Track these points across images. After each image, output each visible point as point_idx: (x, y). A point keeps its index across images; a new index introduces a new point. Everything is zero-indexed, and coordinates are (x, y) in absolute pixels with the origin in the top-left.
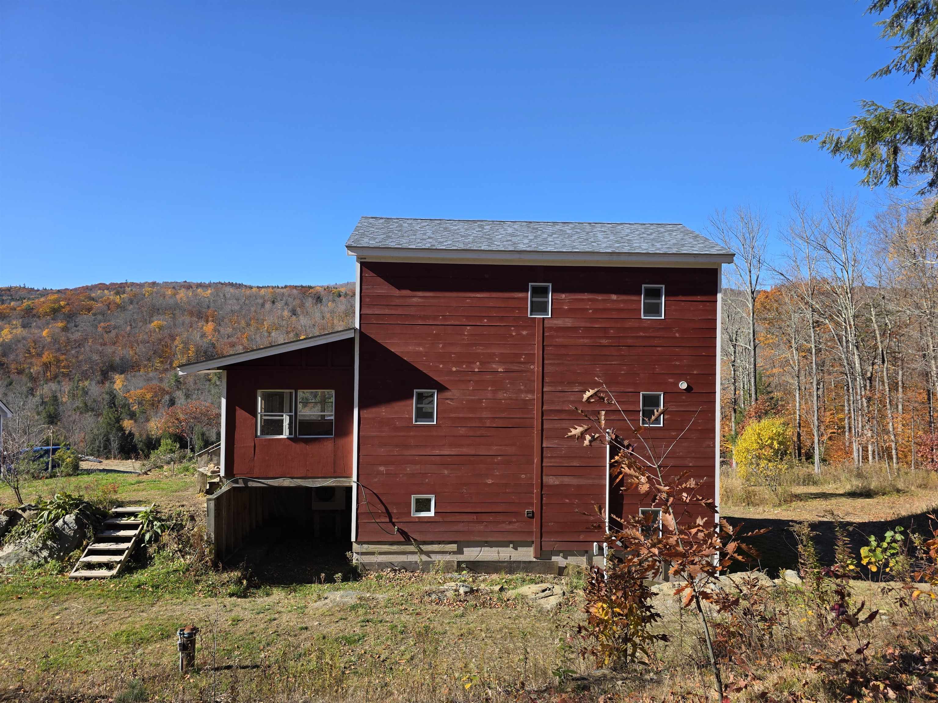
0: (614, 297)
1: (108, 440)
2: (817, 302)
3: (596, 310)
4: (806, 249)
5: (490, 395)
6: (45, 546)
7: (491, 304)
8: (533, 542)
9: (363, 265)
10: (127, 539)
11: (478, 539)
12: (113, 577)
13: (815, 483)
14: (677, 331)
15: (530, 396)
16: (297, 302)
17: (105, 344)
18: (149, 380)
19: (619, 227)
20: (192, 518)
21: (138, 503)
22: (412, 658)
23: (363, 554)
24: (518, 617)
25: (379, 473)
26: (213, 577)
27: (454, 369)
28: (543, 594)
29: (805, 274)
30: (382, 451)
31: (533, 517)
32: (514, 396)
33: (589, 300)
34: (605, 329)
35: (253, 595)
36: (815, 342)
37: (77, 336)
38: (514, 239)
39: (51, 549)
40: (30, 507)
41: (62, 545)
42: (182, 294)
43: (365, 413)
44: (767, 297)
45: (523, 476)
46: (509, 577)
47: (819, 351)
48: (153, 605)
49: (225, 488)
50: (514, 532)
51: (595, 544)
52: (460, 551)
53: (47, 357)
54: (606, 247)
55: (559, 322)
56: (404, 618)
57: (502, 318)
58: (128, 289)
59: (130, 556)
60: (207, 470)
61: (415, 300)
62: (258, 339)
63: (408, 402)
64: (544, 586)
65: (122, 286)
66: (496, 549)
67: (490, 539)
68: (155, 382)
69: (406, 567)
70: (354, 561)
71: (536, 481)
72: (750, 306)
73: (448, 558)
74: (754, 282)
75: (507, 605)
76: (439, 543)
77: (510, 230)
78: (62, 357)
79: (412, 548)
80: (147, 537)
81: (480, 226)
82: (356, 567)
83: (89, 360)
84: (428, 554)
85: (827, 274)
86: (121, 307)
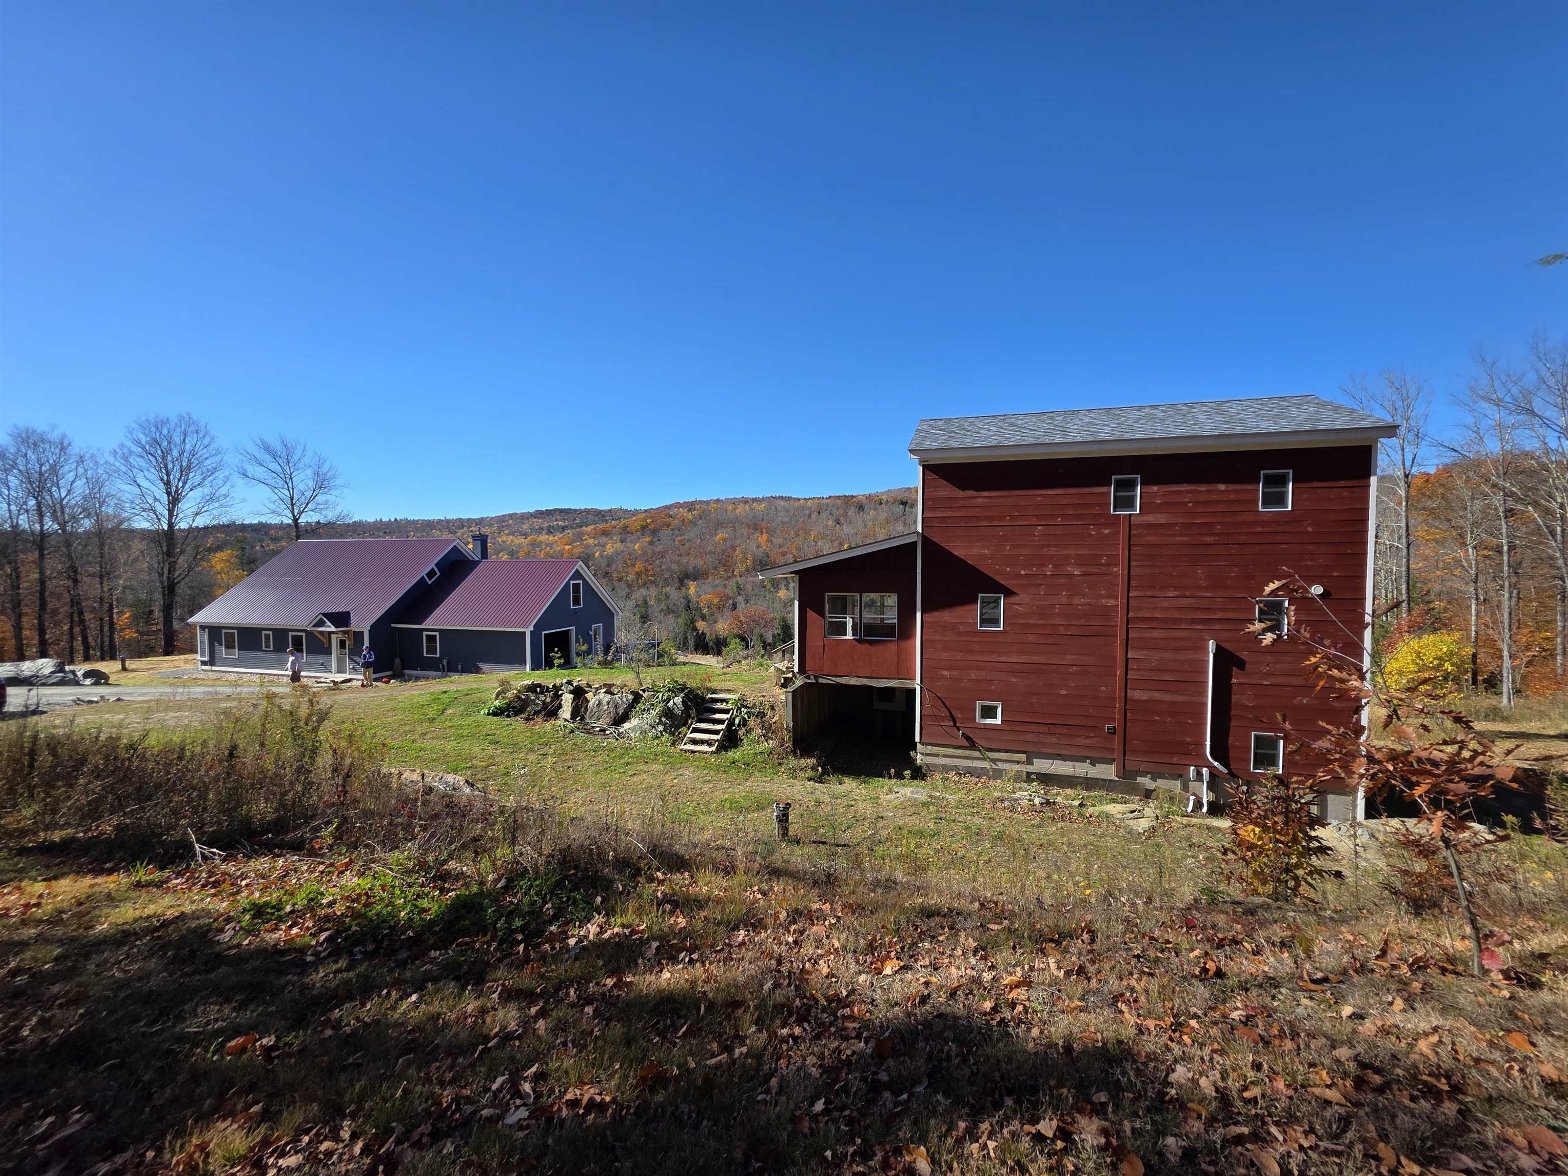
0: (1222, 487)
1: (686, 638)
2: (1512, 484)
3: (1196, 503)
4: (1495, 414)
5: (1064, 601)
6: (661, 722)
7: (1066, 501)
8: (1114, 760)
9: (924, 467)
10: (721, 722)
11: (1050, 751)
12: (713, 753)
13: (1505, 719)
14: (1309, 525)
15: (1112, 602)
16: (841, 511)
17: (681, 555)
18: (716, 586)
19: (1227, 405)
20: (772, 708)
21: (728, 691)
22: (990, 861)
23: (927, 755)
24: (1103, 836)
25: (943, 677)
26: (792, 762)
27: (1023, 572)
28: (1132, 815)
29: (1493, 446)
30: (945, 655)
31: (1114, 733)
32: (1093, 602)
33: (1189, 492)
34: (1209, 525)
35: (828, 782)
36: (1508, 537)
37: (660, 548)
38: (1093, 429)
39: (665, 725)
40: (648, 689)
41: (673, 722)
42: (741, 508)
43: (926, 616)
44: (1427, 481)
45: (1103, 688)
46: (1085, 793)
47: (1512, 547)
48: (747, 780)
49: (799, 683)
50: (1091, 748)
51: (1192, 768)
52: (1029, 762)
53: (639, 566)
54: (1211, 430)
55: (1149, 519)
56: (977, 820)
57: (1078, 517)
58: (698, 507)
59: (724, 736)
60: (783, 666)
61: (979, 500)
62: (806, 548)
63: (972, 607)
64: (1133, 807)
65: (692, 504)
66: (1072, 763)
67: (1064, 753)
68: (720, 589)
69: (970, 772)
70: (918, 761)
71: (1118, 693)
72: (1402, 493)
73: (1016, 767)
74: (1408, 463)
75: (1089, 822)
76: (1007, 751)
77: (1086, 420)
78: (650, 567)
79: (976, 754)
80: (737, 721)
81: (1052, 418)
82: (921, 767)
83: (669, 569)
84: (994, 761)
85: (1531, 444)
86: (693, 523)
